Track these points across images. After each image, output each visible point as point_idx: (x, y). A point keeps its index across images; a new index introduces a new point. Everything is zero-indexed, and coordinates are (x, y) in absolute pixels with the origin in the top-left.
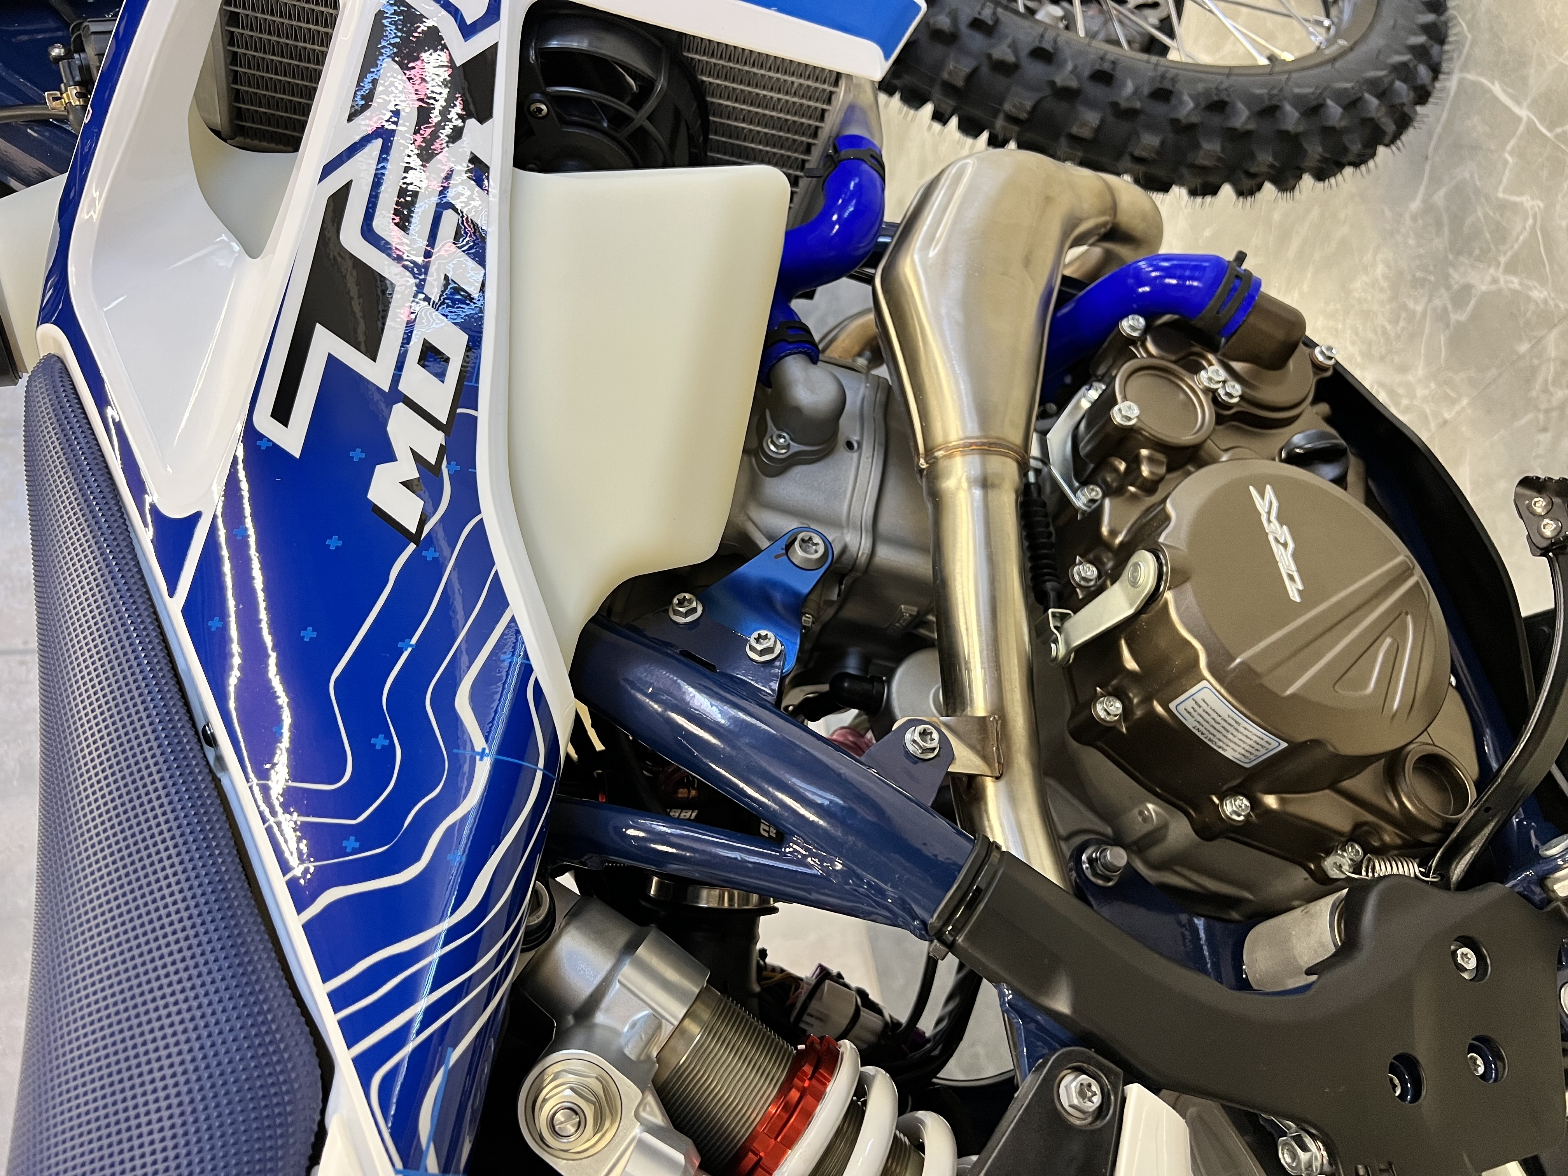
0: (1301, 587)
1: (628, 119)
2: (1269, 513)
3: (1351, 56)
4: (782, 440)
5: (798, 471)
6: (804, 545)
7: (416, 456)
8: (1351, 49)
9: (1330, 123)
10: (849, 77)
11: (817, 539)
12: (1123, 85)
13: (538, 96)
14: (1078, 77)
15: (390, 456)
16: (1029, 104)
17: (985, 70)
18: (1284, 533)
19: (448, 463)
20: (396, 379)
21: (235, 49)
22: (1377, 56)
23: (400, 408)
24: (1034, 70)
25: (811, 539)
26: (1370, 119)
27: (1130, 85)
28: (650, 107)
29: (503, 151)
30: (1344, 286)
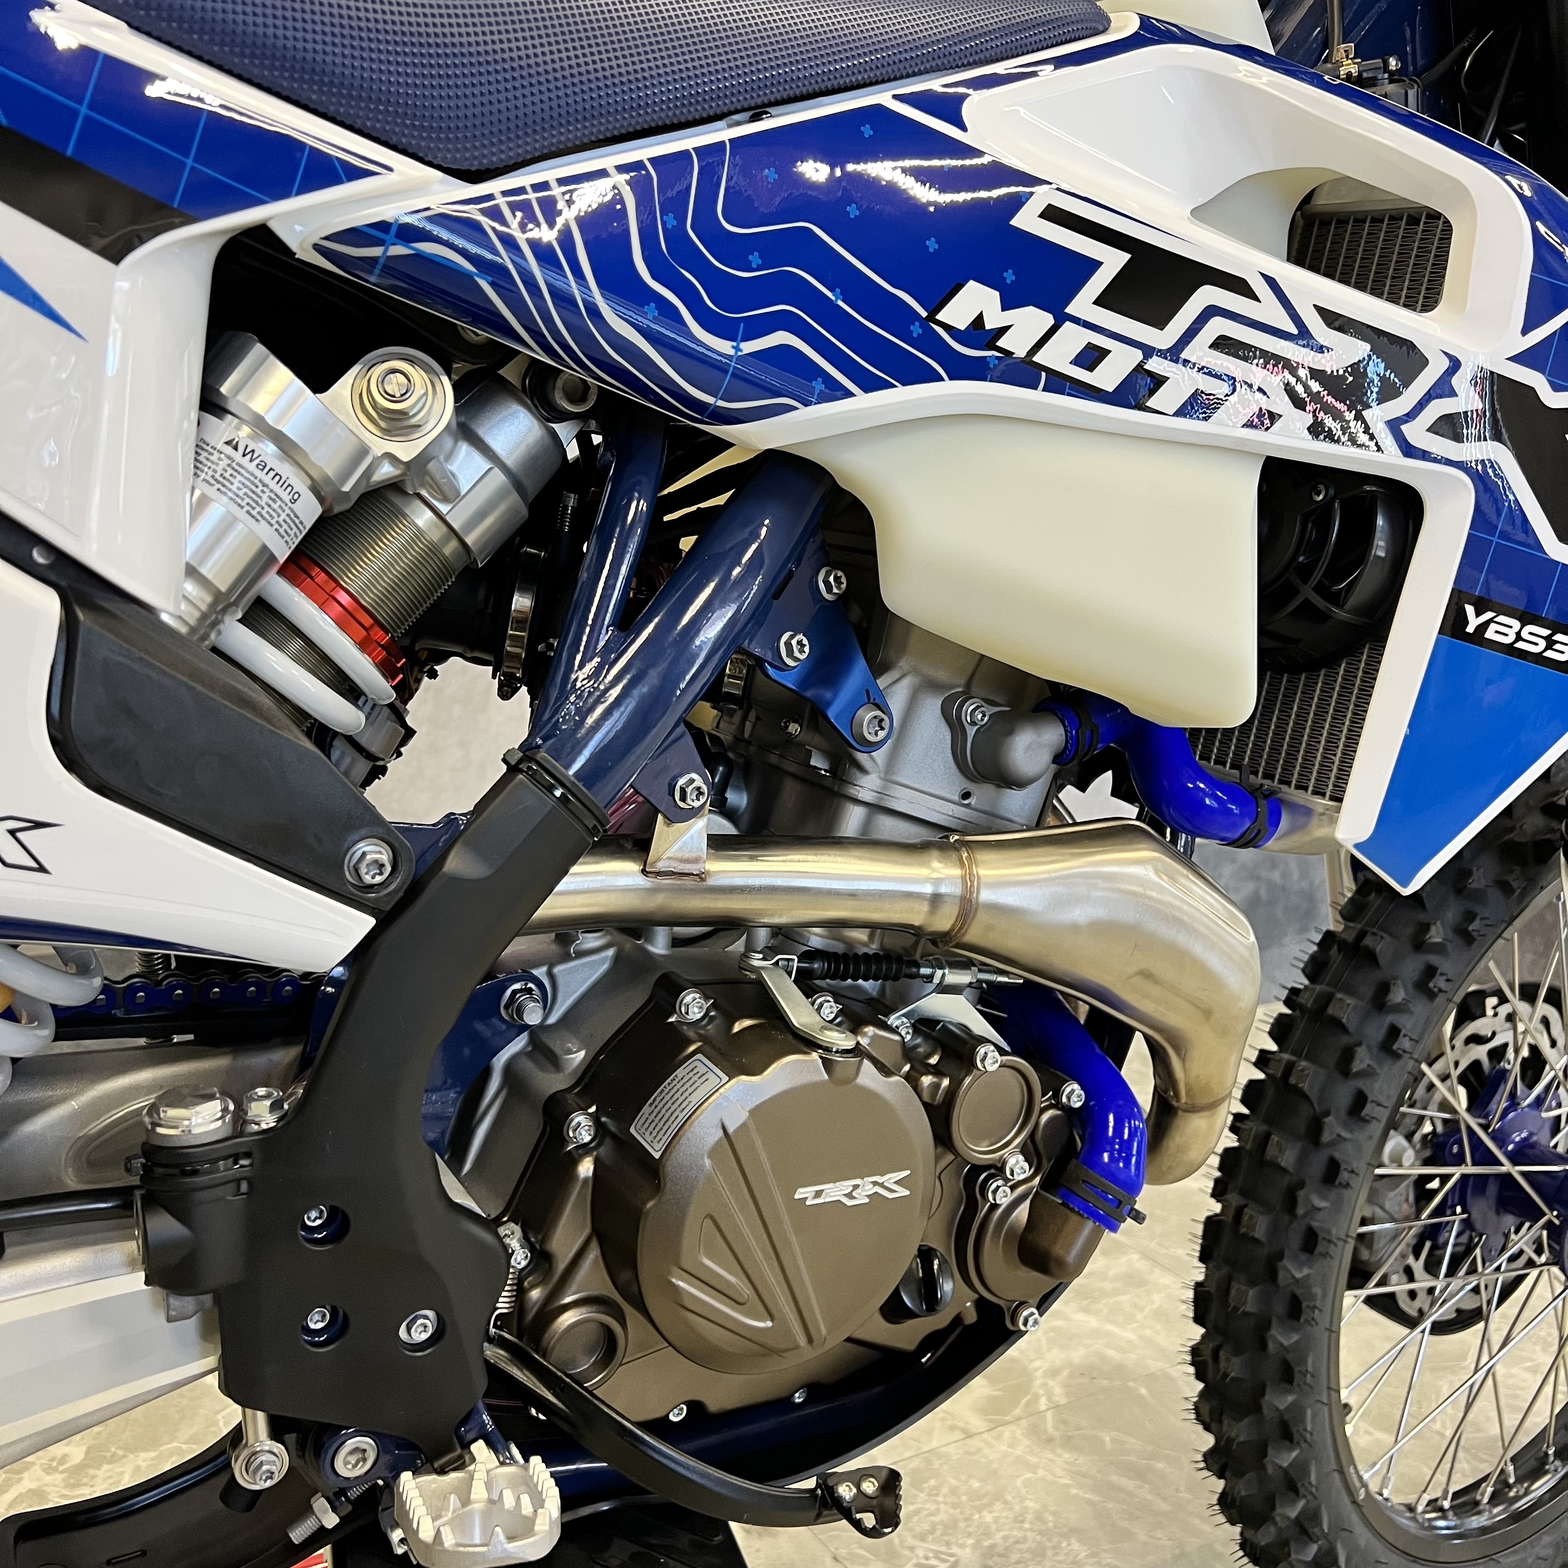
0: (808, 1203)
1: (1305, 582)
2: (882, 1185)
3: (1346, 1500)
4: (979, 717)
5: (946, 734)
6: (876, 722)
7: (1004, 330)
8: (1354, 1502)
9: (1270, 1452)
10: (1338, 810)
11: (882, 734)
12: (1324, 1198)
13: (1332, 492)
14: (1332, 1144)
15: (1006, 305)
16: (1305, 1086)
17: (1345, 1040)
18: (861, 1198)
19: (997, 358)
20: (1076, 320)
21: (1386, 222)
22: (1344, 1530)
23: (1048, 320)
24: (1343, 1095)
25: (882, 729)
26: (1273, 1508)
27: (1323, 1204)
28: (1319, 602)
29: (1280, 447)
30: (1074, 1531)
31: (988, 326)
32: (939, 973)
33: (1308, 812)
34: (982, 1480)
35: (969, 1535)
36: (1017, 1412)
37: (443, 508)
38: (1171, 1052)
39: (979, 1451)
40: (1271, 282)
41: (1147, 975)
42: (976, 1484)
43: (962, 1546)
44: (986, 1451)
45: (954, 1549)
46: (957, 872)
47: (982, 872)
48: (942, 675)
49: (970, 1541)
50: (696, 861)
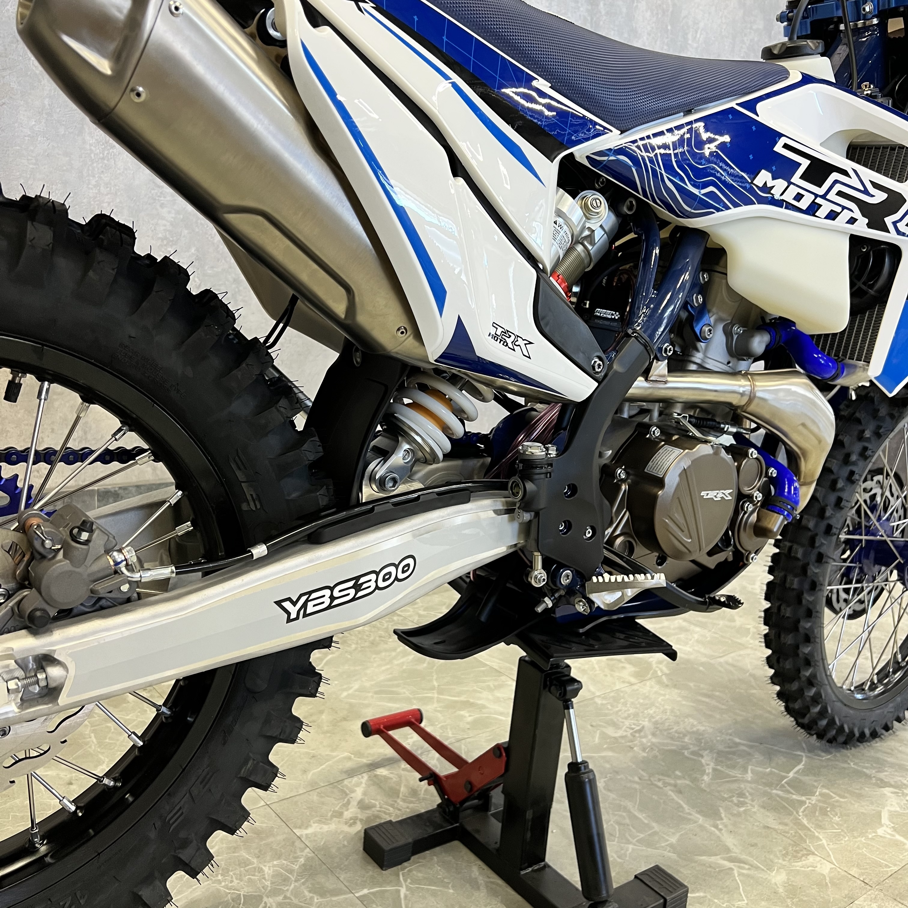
0: (704, 497)
1: (859, 281)
2: (724, 494)
4: (739, 331)
5: (724, 338)
6: (709, 331)
7: (773, 187)
9: (801, 647)
10: (868, 366)
11: (710, 336)
12: (825, 540)
13: (869, 248)
14: (829, 518)
15: (774, 178)
17: (832, 477)
18: (719, 498)
19: (771, 197)
20: (794, 184)
23: (786, 184)
24: (833, 499)
25: (711, 333)
26: (800, 672)
27: (825, 542)
28: (864, 288)
29: (857, 231)
30: (688, 716)
31: (768, 186)
32: (727, 426)
33: (855, 367)
34: (643, 699)
35: (645, 718)
36: (649, 676)
37: (590, 247)
38: (802, 459)
39: (637, 690)
40: (855, 171)
41: (803, 425)
42: (641, 701)
43: (644, 721)
44: (641, 689)
45: (640, 722)
46: (749, 383)
47: (757, 384)
48: (724, 315)
49: (647, 720)
50: (664, 376)
